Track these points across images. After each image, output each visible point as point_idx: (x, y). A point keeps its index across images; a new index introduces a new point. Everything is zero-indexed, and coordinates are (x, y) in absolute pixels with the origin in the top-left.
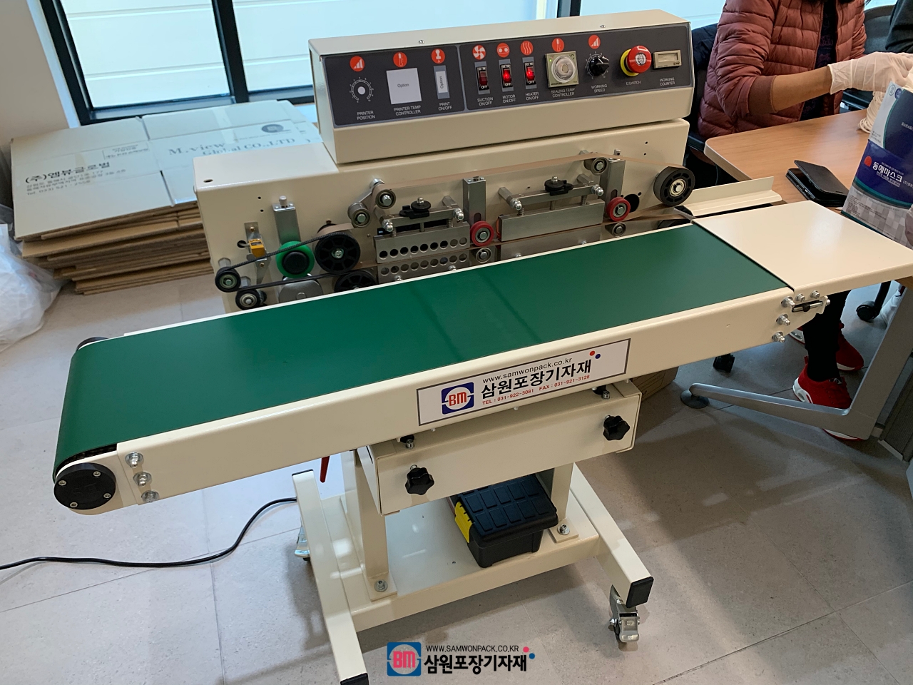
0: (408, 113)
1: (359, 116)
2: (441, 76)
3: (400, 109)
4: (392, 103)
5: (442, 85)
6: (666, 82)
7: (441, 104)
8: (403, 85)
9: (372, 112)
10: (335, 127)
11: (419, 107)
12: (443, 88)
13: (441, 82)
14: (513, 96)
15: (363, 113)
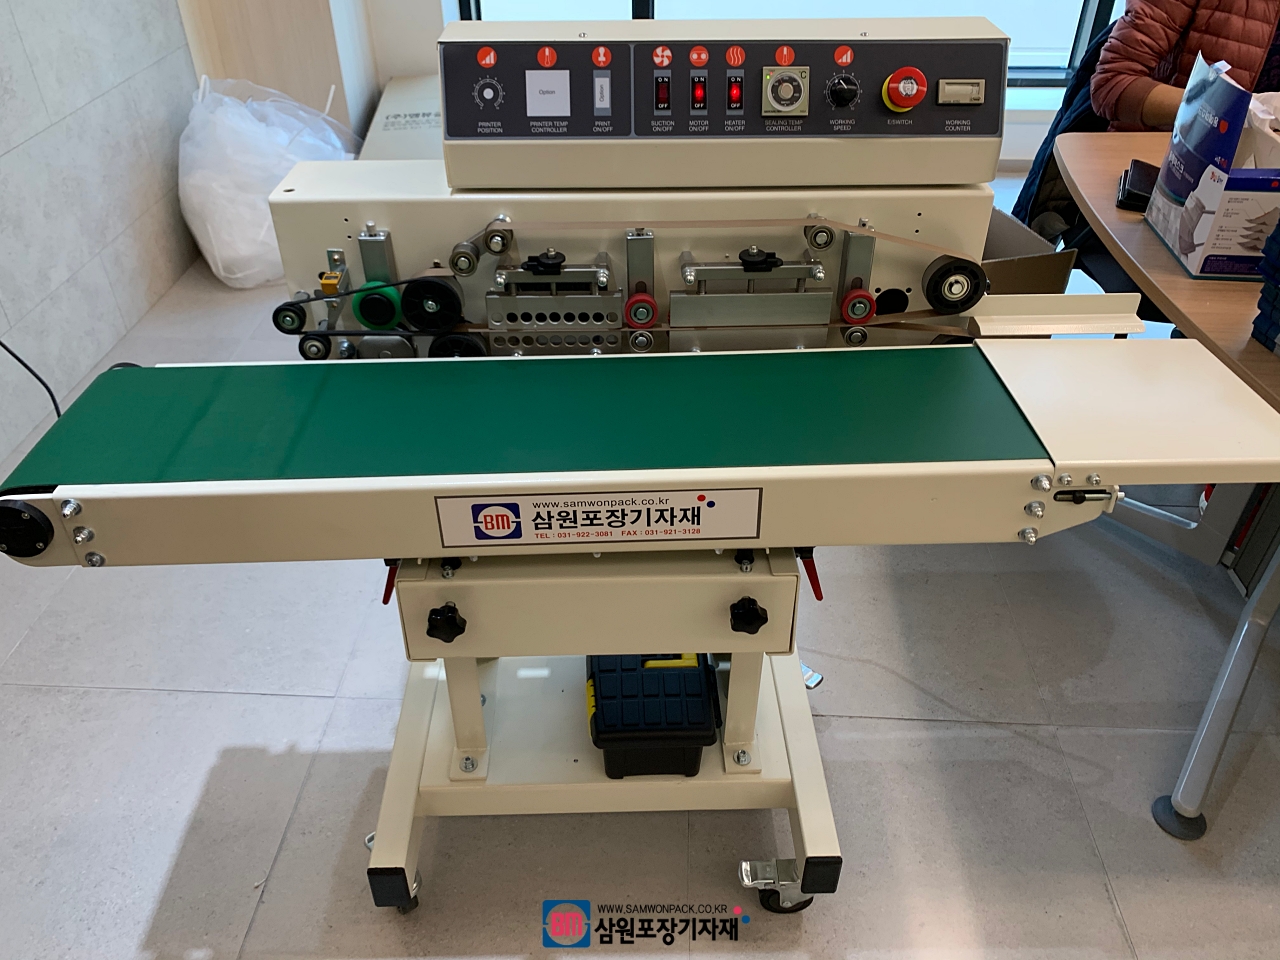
0: (549, 130)
1: (481, 127)
2: (602, 85)
3: (539, 124)
4: (530, 113)
5: (602, 97)
6: (955, 126)
7: (596, 123)
8: (548, 92)
9: (499, 124)
10: (446, 139)
11: (565, 123)
12: (602, 100)
13: (602, 93)
14: (706, 122)
15: (487, 124)
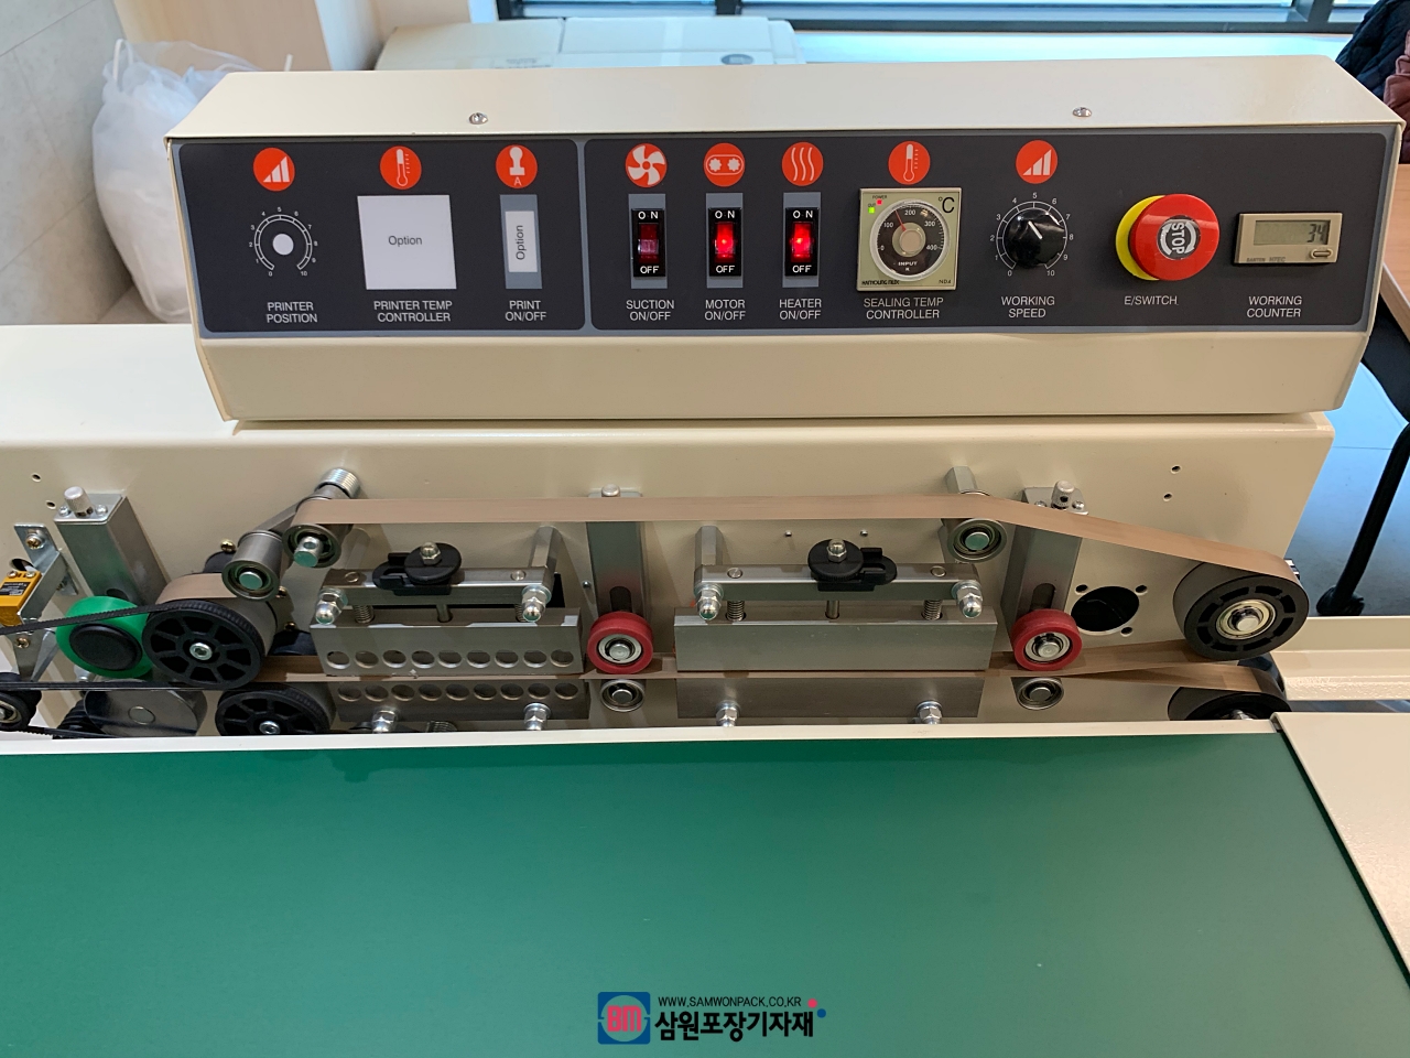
0: (414, 317)
1: (273, 311)
2: (520, 227)
3: (392, 305)
4: (370, 286)
5: (521, 250)
6: (1271, 306)
7: (512, 304)
8: (406, 241)
9: (310, 305)
10: (203, 336)
11: (446, 304)
12: (522, 257)
13: (520, 242)
14: (740, 303)
15: (286, 306)
